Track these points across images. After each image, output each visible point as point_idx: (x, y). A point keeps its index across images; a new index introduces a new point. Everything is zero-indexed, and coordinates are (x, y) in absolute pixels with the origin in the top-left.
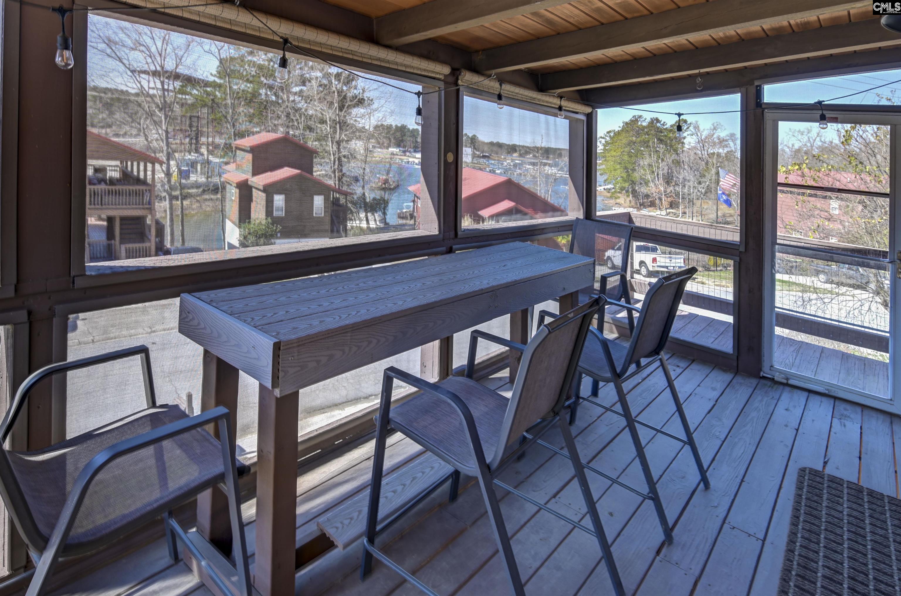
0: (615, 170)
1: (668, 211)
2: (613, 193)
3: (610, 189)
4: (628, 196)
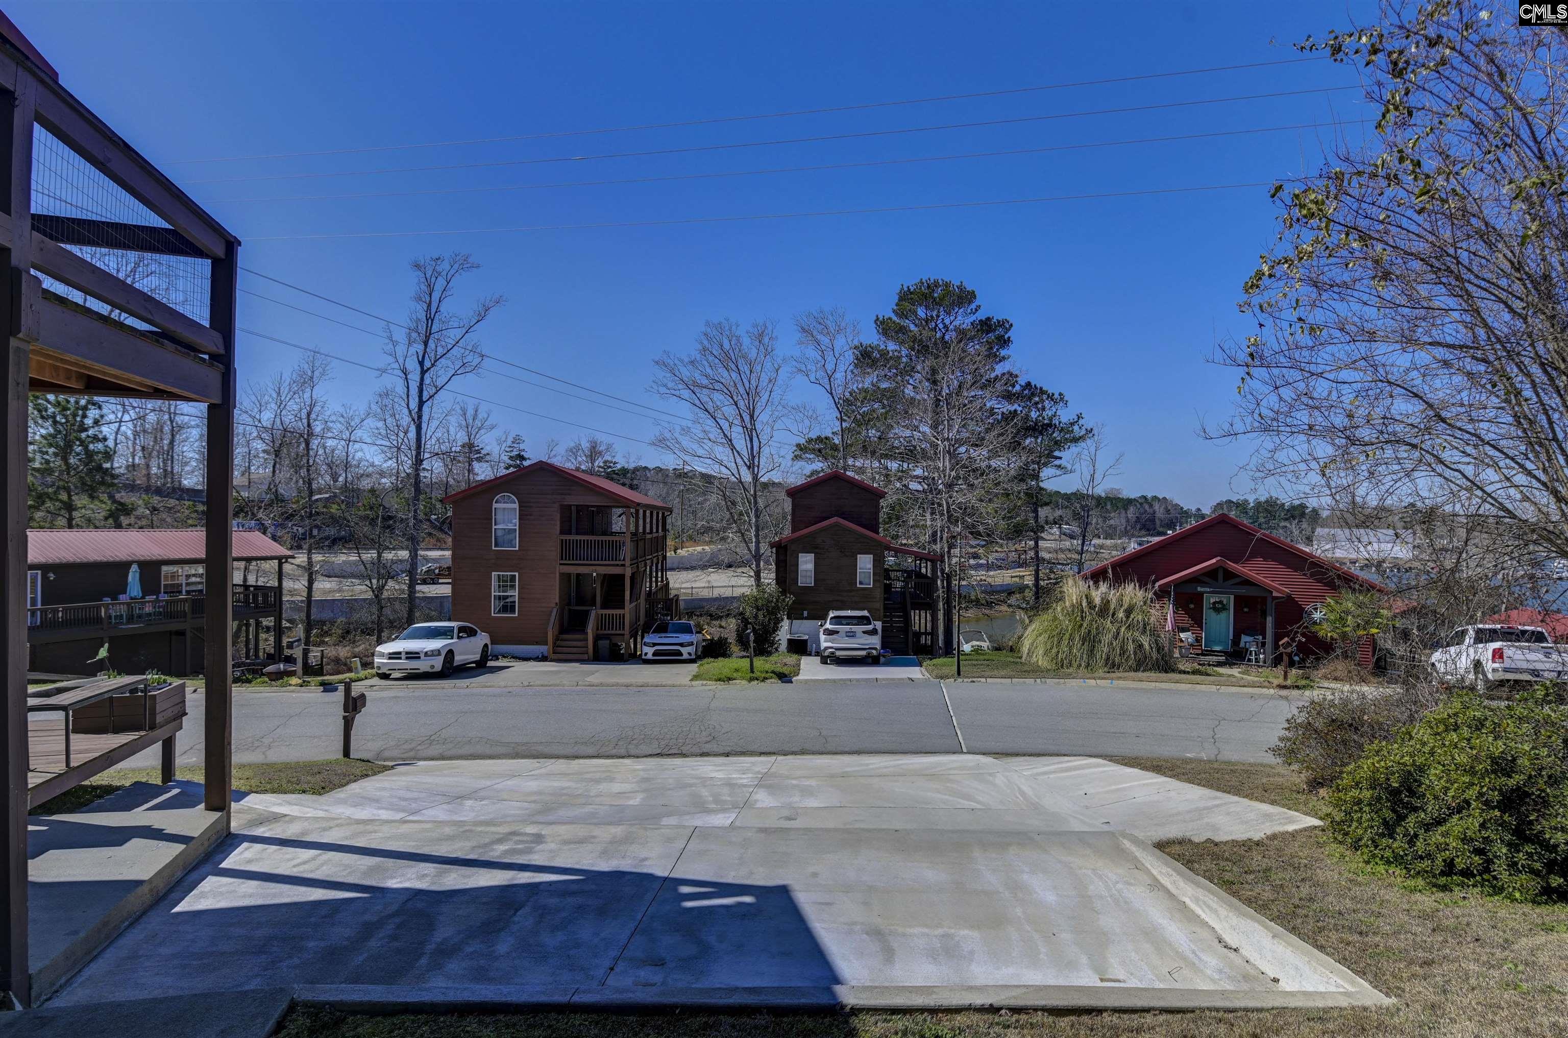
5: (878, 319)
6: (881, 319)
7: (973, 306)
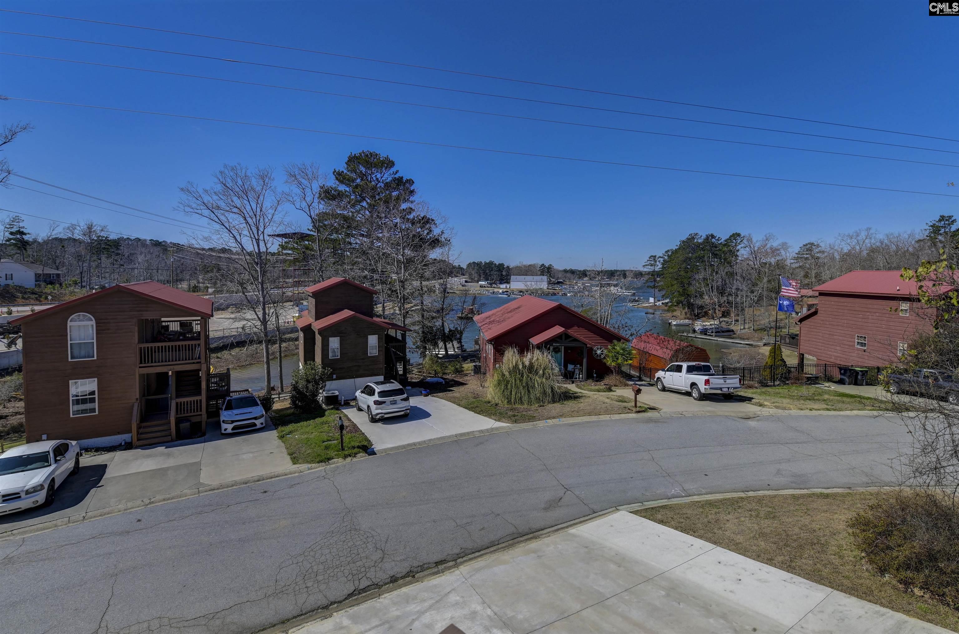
0: (672, 285)
1: (721, 319)
2: (670, 307)
3: (667, 303)
4: (684, 308)
5: (335, 171)
6: (337, 171)
7: (393, 170)
